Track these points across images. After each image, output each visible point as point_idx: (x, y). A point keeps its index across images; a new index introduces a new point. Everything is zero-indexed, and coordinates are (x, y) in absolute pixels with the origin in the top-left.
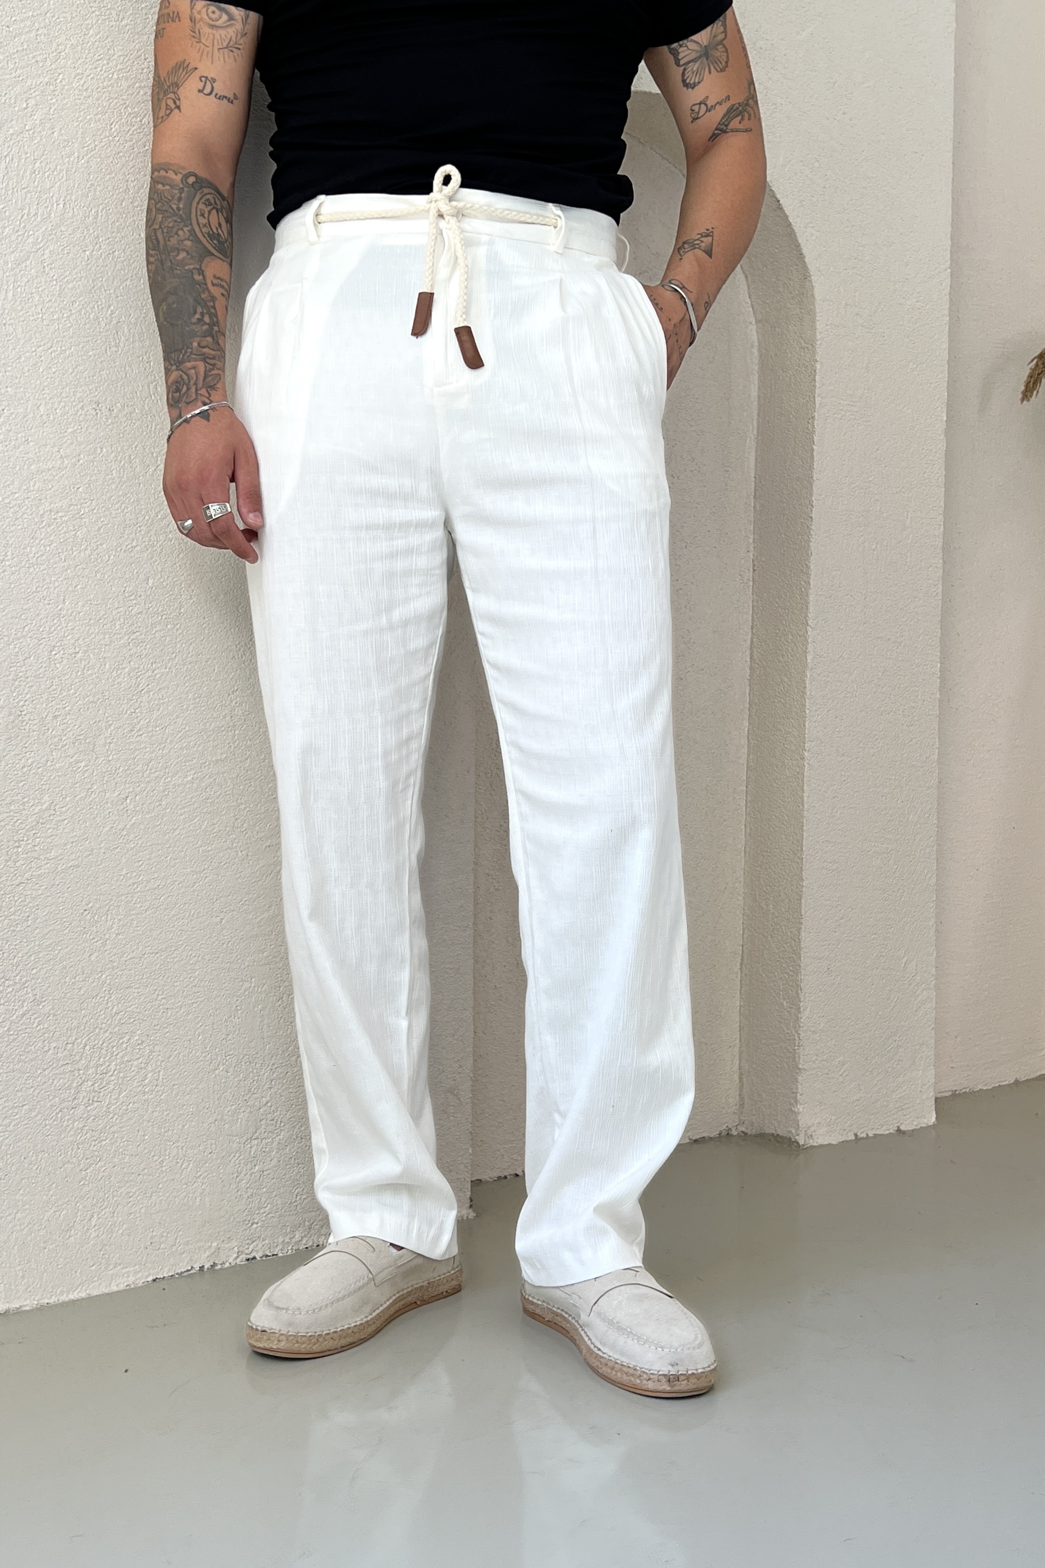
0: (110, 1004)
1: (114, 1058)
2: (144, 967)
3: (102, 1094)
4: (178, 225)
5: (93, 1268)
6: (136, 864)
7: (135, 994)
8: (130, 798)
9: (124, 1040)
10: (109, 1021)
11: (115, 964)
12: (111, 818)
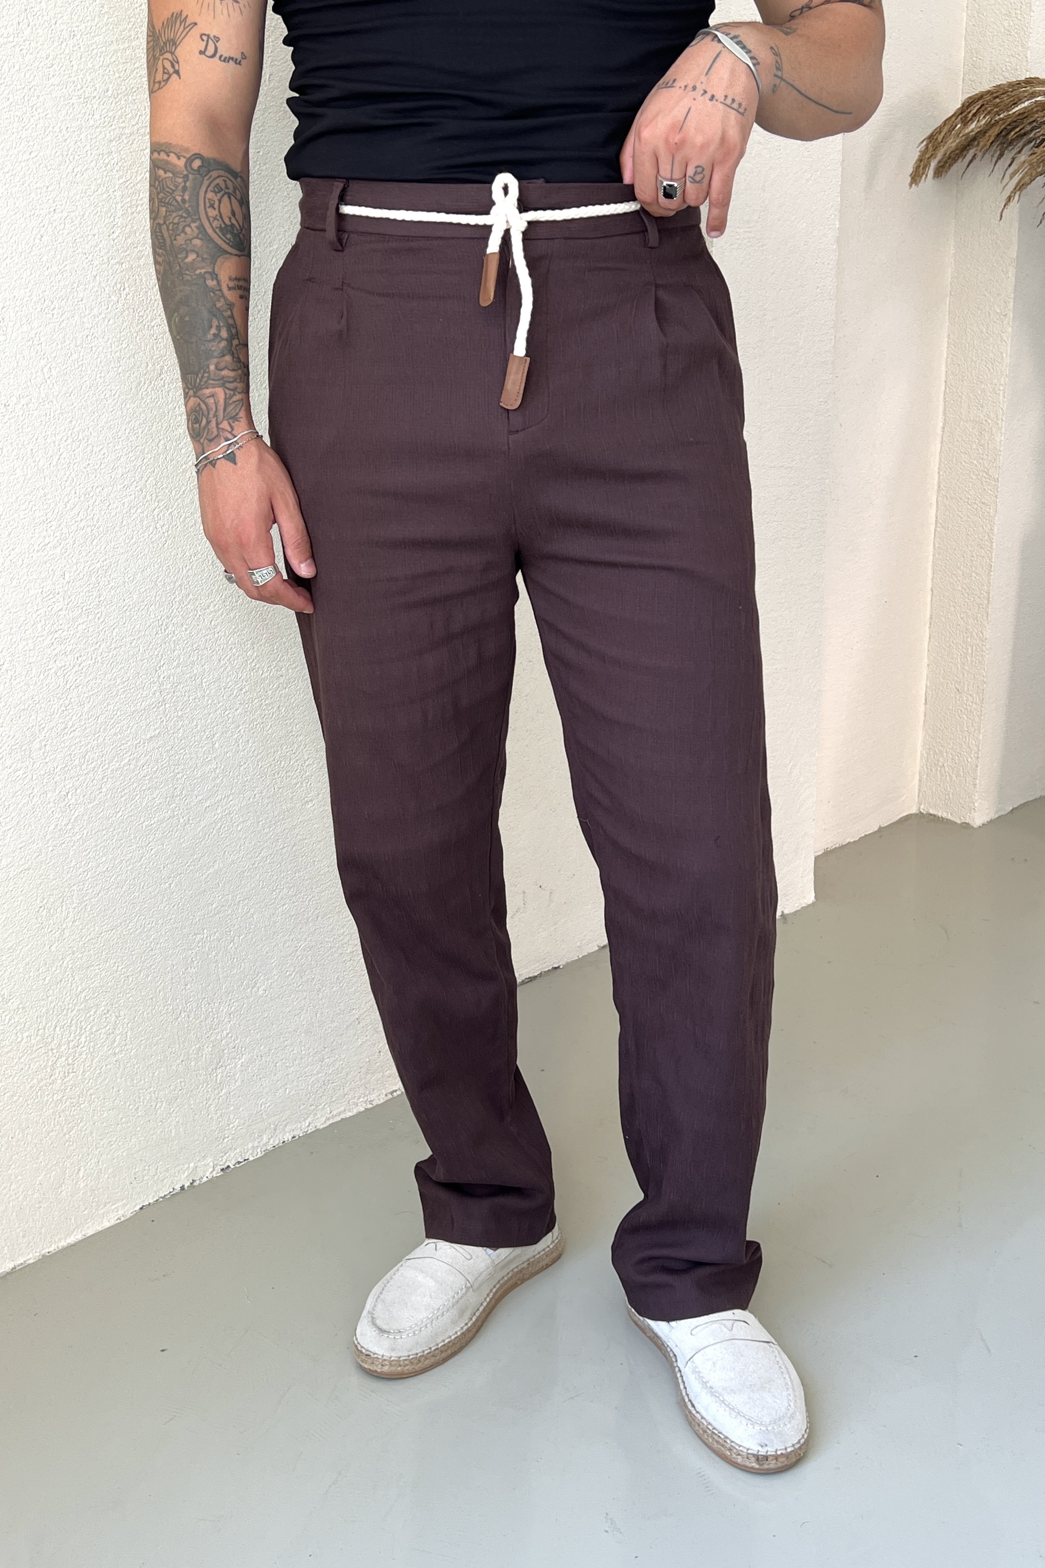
0: (74, 985)
1: (83, 1031)
2: (102, 945)
3: (76, 1065)
4: (185, 221)
5: (86, 1212)
6: (84, 853)
7: (97, 971)
8: (70, 795)
9: (91, 1013)
10: (75, 1001)
11: (74, 949)
12: (55, 817)
